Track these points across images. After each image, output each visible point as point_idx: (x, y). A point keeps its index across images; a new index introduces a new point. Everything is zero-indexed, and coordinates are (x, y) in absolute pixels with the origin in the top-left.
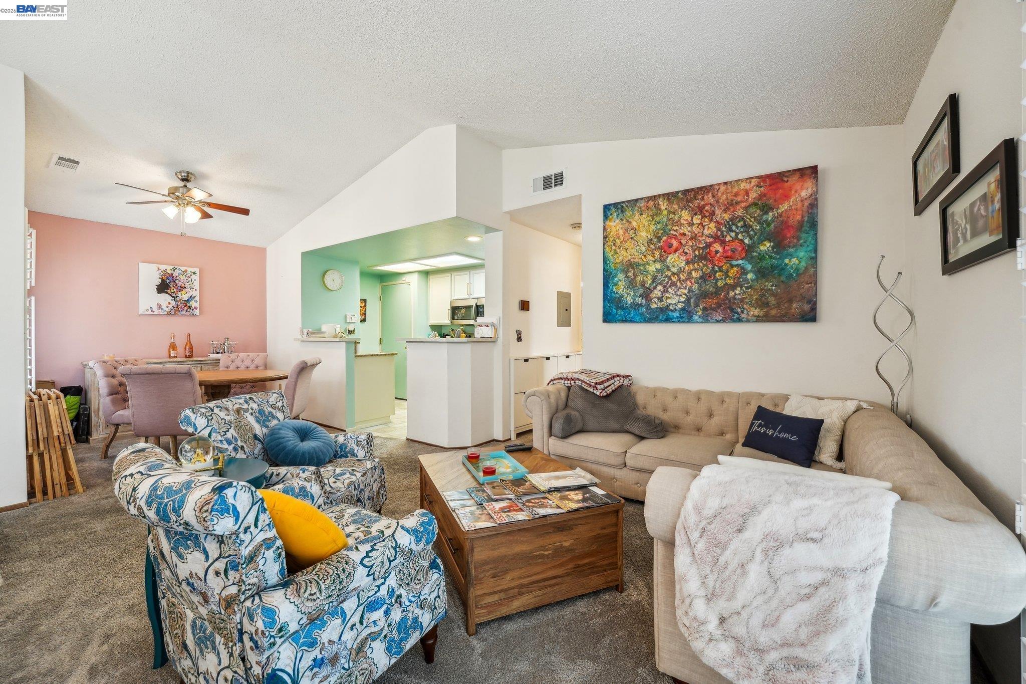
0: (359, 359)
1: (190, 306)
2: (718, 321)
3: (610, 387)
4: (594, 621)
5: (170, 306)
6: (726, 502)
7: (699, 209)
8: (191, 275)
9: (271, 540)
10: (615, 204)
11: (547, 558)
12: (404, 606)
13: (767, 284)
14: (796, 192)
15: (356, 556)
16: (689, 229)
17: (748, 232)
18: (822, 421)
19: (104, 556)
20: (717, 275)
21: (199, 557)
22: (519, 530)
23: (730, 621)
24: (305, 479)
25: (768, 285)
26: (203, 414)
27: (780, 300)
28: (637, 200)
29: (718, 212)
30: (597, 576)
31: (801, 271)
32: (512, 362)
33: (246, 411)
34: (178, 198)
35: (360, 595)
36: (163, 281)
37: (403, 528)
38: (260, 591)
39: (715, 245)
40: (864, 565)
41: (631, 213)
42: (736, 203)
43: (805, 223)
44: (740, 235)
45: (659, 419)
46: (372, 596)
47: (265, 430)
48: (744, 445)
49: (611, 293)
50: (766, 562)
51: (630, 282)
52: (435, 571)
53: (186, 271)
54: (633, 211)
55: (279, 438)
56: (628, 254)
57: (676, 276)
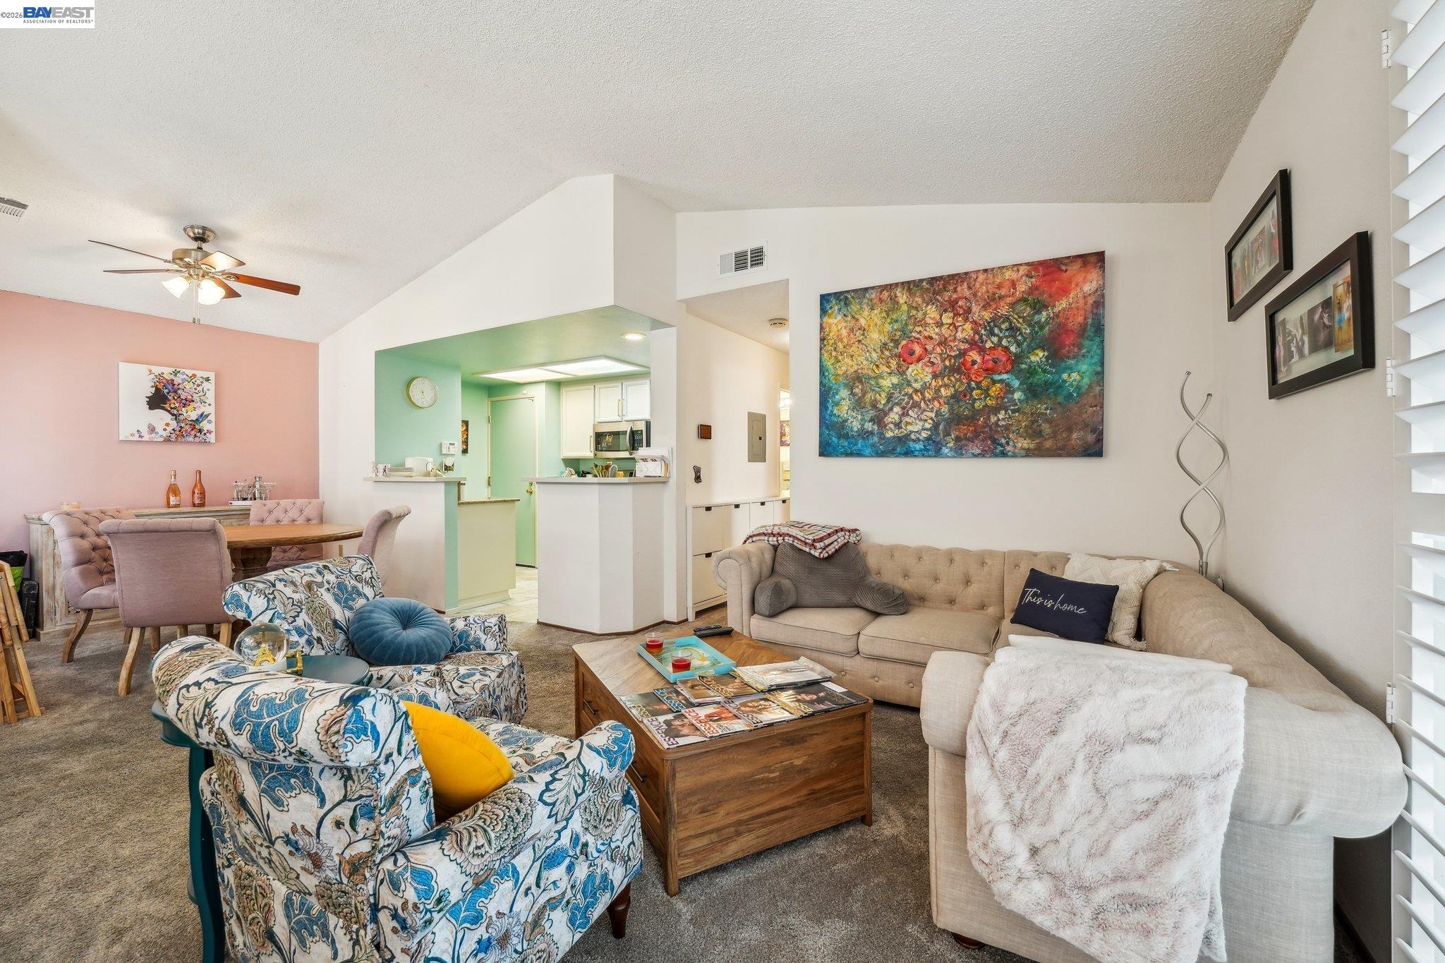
0: (464, 508)
1: (200, 430)
2: (975, 456)
3: (833, 545)
4: (839, 866)
5: (169, 429)
6: (1034, 695)
7: (950, 304)
8: (202, 382)
9: (417, 772)
10: (835, 293)
11: (774, 783)
12: (591, 858)
13: (1039, 406)
14: (1077, 285)
15: (533, 790)
16: (937, 330)
17: (1014, 337)
18: (1116, 588)
19: (92, 812)
20: (974, 393)
21: (309, 801)
22: (736, 745)
23: (1045, 852)
24: (426, 683)
25: (1041, 408)
26: (260, 591)
27: (1057, 428)
28: (866, 290)
29: (975, 309)
30: (838, 805)
31: (1083, 390)
32: (690, 511)
33: (320, 585)
34: (188, 266)
35: (536, 845)
36: (157, 390)
37: (590, 747)
38: (402, 847)
39: (971, 354)
40: (1216, 770)
41: (859, 307)
42: (1000, 298)
43: (1089, 326)
44: (1005, 340)
45: (900, 589)
46: (551, 846)
47: (348, 614)
48: (1013, 621)
49: (830, 416)
50: (1091, 772)
51: (857, 401)
52: (629, 806)
53: (194, 376)
54: (860, 304)
55: (373, 625)
56: (854, 364)
57: (919, 394)
